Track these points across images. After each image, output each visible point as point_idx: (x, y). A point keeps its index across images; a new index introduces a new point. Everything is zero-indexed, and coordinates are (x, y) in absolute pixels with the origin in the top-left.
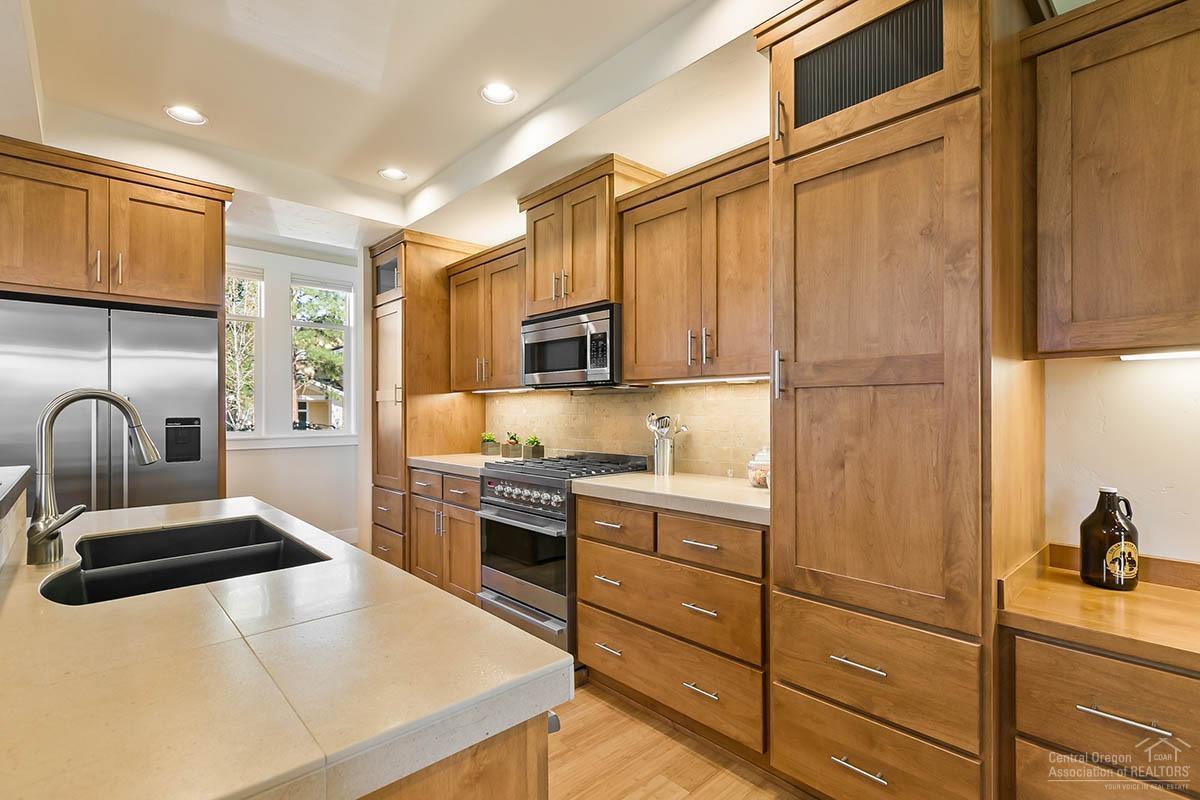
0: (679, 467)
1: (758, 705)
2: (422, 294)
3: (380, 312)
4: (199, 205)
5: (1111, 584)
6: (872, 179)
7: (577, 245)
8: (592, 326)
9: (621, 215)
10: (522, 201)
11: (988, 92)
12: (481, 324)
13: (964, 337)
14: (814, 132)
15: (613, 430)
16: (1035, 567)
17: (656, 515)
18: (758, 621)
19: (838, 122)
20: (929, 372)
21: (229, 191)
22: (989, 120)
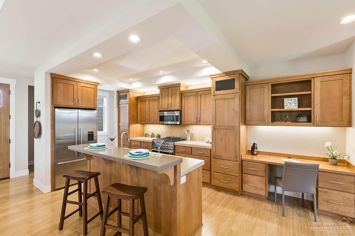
0: (191, 140)
1: (209, 176)
2: (132, 103)
3: (120, 106)
4: (93, 86)
5: (254, 155)
6: (226, 101)
7: (172, 98)
8: (177, 114)
9: (181, 94)
10: (158, 87)
11: (240, 93)
12: (147, 110)
13: (237, 124)
14: (218, 92)
15: (176, 133)
16: (246, 153)
17: (192, 148)
18: (210, 163)
19: (222, 92)
20: (233, 128)
21: (98, 83)
22: (240, 97)
